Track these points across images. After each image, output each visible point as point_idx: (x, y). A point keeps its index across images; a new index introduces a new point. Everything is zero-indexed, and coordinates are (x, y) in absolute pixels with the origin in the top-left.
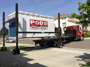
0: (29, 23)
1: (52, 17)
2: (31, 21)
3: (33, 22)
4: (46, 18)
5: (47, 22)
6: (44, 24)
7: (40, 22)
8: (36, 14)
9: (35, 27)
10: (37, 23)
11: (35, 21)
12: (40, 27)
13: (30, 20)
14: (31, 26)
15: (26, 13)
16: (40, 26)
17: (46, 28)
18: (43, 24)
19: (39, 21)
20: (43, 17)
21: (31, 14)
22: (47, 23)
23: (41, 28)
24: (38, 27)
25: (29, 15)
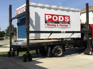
0: (44, 18)
1: (77, 10)
2: (47, 16)
3: (49, 17)
4: (68, 11)
5: (69, 16)
6: (65, 20)
7: (60, 17)
8: (54, 7)
9: (52, 24)
10: (55, 18)
11: (52, 15)
12: (59, 24)
13: (46, 14)
14: (46, 22)
15: (40, 5)
16: (59, 23)
17: (67, 26)
18: (63, 20)
19: (58, 16)
21: (47, 6)
22: (69, 19)
23: (60, 25)
24: (56, 24)
25: (43, 7)
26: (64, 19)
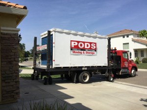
0: (70, 45)
1: (103, 36)
3: (75, 44)
4: (95, 37)
5: (95, 43)
8: (80, 33)
9: (78, 51)
12: (85, 52)
13: (71, 41)
14: (71, 49)
15: (65, 31)
16: (85, 50)
19: (84, 43)
20: (90, 37)
21: (73, 32)
22: (96, 46)
23: (87, 53)
25: (69, 34)
26: (91, 46)
